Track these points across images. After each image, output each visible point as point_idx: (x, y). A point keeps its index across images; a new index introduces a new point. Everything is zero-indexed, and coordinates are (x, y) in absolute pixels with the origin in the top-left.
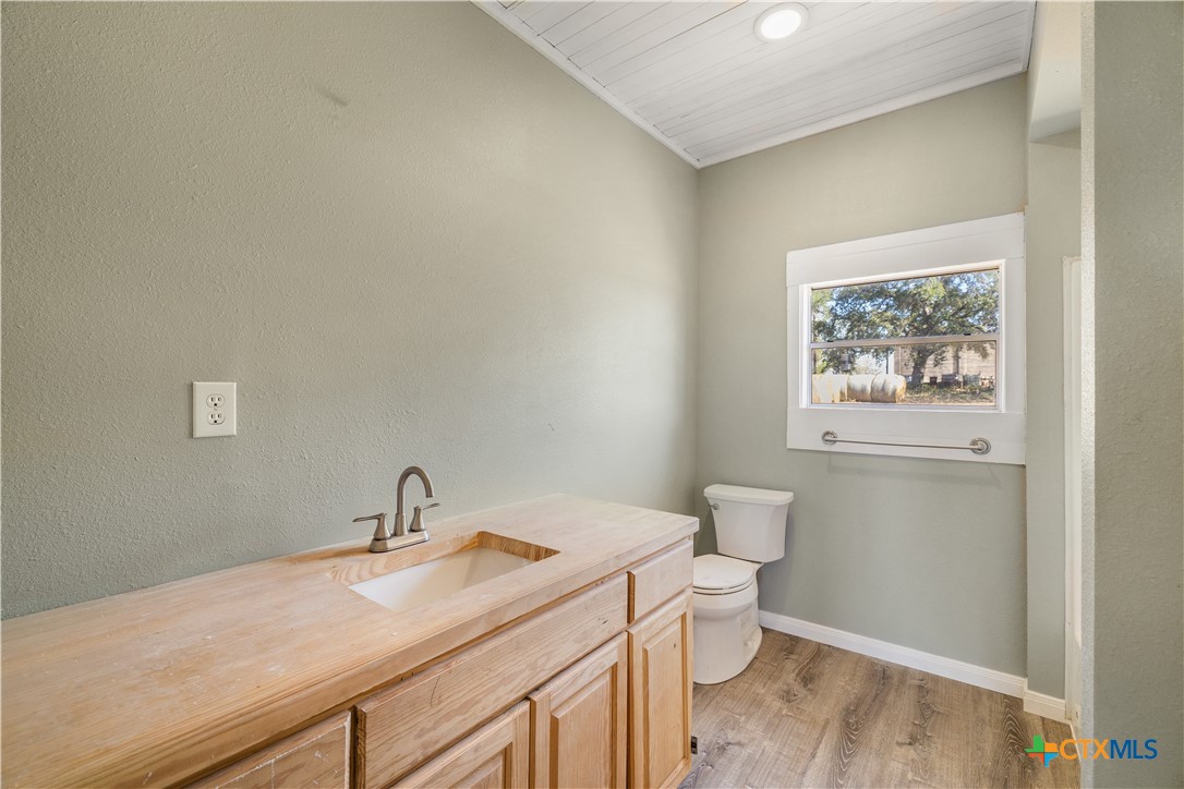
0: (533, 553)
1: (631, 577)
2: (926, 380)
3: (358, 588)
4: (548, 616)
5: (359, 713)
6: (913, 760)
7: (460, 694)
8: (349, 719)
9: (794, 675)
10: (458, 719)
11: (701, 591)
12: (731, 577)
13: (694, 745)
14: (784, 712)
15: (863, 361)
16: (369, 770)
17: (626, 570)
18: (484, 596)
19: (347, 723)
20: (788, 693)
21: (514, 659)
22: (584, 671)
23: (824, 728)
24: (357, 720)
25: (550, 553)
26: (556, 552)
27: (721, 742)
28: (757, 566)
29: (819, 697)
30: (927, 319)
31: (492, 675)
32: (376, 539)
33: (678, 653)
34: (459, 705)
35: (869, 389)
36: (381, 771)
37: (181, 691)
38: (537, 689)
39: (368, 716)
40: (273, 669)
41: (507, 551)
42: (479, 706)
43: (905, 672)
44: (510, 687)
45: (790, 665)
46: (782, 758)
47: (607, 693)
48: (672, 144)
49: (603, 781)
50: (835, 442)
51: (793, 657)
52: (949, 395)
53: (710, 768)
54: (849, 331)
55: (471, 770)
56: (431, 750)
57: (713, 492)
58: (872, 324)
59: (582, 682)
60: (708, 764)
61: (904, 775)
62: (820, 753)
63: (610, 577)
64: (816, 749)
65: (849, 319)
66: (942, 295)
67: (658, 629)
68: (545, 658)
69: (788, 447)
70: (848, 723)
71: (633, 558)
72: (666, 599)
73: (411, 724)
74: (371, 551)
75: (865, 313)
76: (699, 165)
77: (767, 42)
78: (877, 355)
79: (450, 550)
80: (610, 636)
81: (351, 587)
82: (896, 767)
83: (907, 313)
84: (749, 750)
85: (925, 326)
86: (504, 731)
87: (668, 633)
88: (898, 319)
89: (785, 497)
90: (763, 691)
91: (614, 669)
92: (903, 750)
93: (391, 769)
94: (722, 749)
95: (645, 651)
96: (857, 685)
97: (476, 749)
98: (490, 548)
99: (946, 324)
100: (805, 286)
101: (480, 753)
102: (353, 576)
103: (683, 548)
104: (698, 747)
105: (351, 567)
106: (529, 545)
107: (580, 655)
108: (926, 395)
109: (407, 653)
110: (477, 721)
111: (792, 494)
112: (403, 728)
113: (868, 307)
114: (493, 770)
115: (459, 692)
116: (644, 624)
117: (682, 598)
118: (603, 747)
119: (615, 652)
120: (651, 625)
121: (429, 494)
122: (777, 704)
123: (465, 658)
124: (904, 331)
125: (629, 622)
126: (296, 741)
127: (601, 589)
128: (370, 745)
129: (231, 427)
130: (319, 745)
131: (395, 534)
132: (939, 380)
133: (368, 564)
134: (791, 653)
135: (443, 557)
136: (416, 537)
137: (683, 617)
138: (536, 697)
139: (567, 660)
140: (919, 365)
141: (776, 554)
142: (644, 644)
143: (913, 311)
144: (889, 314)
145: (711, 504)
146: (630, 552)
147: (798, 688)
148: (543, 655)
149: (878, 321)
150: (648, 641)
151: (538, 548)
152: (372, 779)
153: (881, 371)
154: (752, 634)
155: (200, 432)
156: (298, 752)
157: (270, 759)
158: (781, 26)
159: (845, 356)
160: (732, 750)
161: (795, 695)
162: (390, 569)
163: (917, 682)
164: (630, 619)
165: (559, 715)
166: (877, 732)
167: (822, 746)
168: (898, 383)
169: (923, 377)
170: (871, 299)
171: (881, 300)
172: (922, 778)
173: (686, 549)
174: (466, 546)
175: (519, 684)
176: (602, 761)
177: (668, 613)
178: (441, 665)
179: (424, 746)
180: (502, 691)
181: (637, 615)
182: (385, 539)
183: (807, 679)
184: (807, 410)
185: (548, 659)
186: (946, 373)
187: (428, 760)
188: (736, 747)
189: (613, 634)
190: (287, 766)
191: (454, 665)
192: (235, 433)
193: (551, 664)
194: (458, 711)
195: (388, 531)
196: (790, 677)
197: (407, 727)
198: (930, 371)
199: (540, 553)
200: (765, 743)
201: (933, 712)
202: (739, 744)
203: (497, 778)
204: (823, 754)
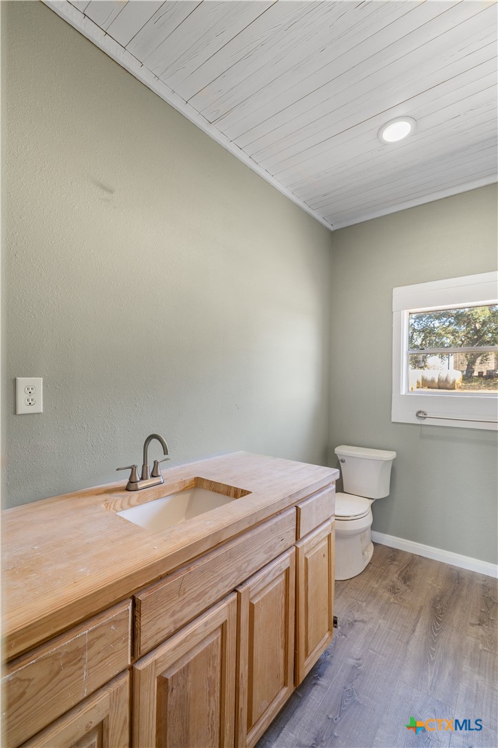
0: (232, 493)
1: (298, 510)
2: (476, 374)
3: (122, 514)
4: (248, 536)
5: (136, 600)
6: (482, 636)
7: (197, 588)
8: (131, 604)
9: (397, 575)
10: (195, 604)
11: (340, 518)
12: (355, 509)
13: (335, 622)
14: (392, 600)
15: (433, 360)
16: (143, 639)
17: (294, 505)
18: (208, 522)
19: (130, 607)
20: (393, 587)
21: (228, 565)
22: (269, 573)
23: (420, 612)
24: (136, 605)
25: (245, 493)
26: (249, 493)
27: (351, 620)
28: (372, 501)
29: (414, 590)
30: (477, 331)
31: (215, 575)
32: (131, 482)
33: (326, 560)
34: (195, 595)
35: (437, 380)
36: (150, 638)
37: (26, 584)
38: (241, 584)
39: (142, 602)
40: (82, 570)
41: (214, 491)
42: (208, 595)
43: (473, 575)
44: (226, 583)
45: (393, 569)
46: (392, 631)
47: (283, 588)
48: (315, 214)
49: (280, 646)
50: (425, 418)
51: (395, 563)
52: (491, 384)
53: (344, 637)
54: (423, 340)
55: (203, 637)
56: (179, 625)
57: (341, 451)
58: (439, 335)
59: (268, 580)
60: (342, 635)
61: (476, 645)
62: (418, 629)
63: (285, 510)
64: (415, 626)
65: (423, 331)
66: (488, 315)
67: (313, 544)
68: (246, 564)
69: (392, 421)
70: (435, 609)
71: (300, 497)
72: (319, 524)
73: (167, 607)
74: (127, 489)
75: (434, 327)
76: (332, 229)
77: (386, 144)
78: (442, 357)
79: (177, 490)
80: (285, 549)
81: (117, 514)
82: (471, 640)
83: (463, 328)
84: (370, 626)
85: (475, 337)
86: (221, 612)
87: (320, 547)
88: (457, 332)
89: (390, 455)
90: (377, 586)
91: (287, 571)
92: (474, 629)
93: (156, 637)
94: (352, 624)
95: (306, 559)
96: (440, 583)
97: (206, 624)
98: (203, 488)
99: (490, 335)
100: (405, 311)
101: (208, 627)
102: (118, 506)
103: (329, 490)
104: (338, 623)
105: (116, 501)
106: (230, 487)
107: (268, 562)
108: (476, 384)
109: (165, 561)
110: (206, 606)
111: (395, 453)
112: (163, 610)
113: (437, 323)
114: (215, 638)
115: (195, 586)
116: (306, 541)
117: (328, 523)
118: (280, 623)
119: (288, 559)
120: (310, 541)
121: (166, 452)
122: (387, 595)
123: (199, 564)
124: (461, 340)
125: (296, 540)
126: (99, 619)
127: (280, 518)
128: (144, 621)
129: (39, 407)
130: (114, 622)
131: (142, 479)
132: (484, 374)
133: (127, 499)
134: (394, 560)
135: (173, 494)
136: (156, 480)
137: (329, 536)
138: (241, 590)
139: (259, 565)
140: (471, 364)
141: (383, 493)
142: (305, 554)
143: (467, 326)
144: (451, 328)
145: (340, 458)
146: (298, 493)
147: (399, 584)
148: (245, 563)
149: (443, 333)
150: (308, 552)
151: (236, 490)
152: (144, 644)
153: (445, 367)
154: (367, 547)
155: (20, 411)
156: (101, 626)
157: (85, 631)
158: (397, 132)
159: (421, 357)
160: (359, 625)
161: (398, 589)
162: (141, 501)
163: (482, 583)
164: (297, 538)
165: (255, 602)
166: (456, 616)
167: (418, 624)
168: (456, 376)
169: (473, 372)
170: (438, 318)
171: (445, 319)
172: (489, 648)
173: (331, 491)
174: (187, 487)
175: (231, 581)
176: (280, 632)
177: (320, 533)
178: (185, 569)
179: (175, 622)
180: (220, 586)
181: (302, 535)
182: (137, 482)
183: (406, 578)
184: (405, 396)
185: (248, 564)
186: (489, 369)
187: (177, 631)
188: (361, 624)
189: (287, 548)
190: (95, 635)
191: (192, 569)
192: (42, 411)
193: (250, 568)
194: (195, 599)
195: (138, 476)
196: (394, 577)
197: (165, 609)
198: (478, 368)
199: (238, 493)
200: (380, 621)
201: (494, 603)
202: (363, 621)
203: (218, 643)
204: (420, 629)
